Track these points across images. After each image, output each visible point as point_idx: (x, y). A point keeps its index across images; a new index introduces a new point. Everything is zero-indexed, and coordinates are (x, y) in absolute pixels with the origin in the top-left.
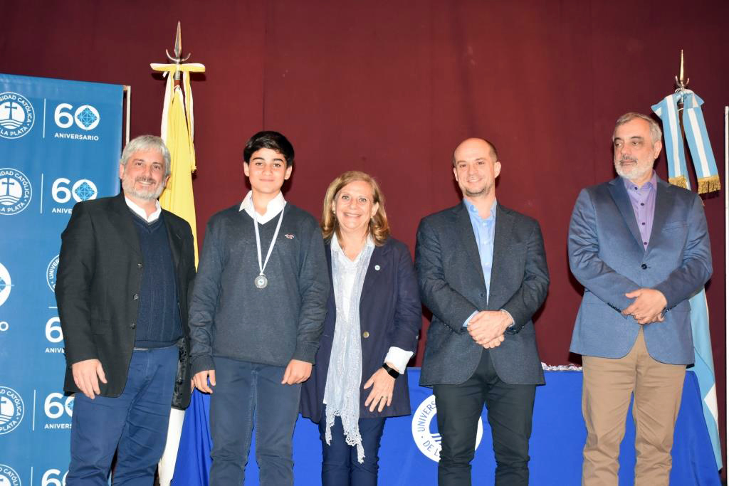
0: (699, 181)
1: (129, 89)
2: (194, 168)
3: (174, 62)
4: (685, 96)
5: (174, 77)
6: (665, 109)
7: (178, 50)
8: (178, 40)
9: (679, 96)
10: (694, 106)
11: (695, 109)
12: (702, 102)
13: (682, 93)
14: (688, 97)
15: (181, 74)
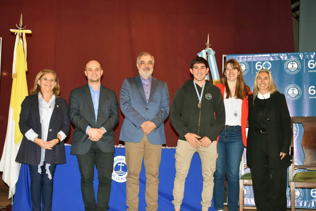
0: (213, 81)
1: (1, 39)
2: (27, 70)
3: (19, 29)
4: (209, 50)
5: (19, 35)
6: (202, 54)
7: (21, 24)
8: (21, 21)
9: (207, 51)
11: (213, 55)
12: (215, 53)
13: (208, 49)
14: (210, 51)
15: (22, 33)
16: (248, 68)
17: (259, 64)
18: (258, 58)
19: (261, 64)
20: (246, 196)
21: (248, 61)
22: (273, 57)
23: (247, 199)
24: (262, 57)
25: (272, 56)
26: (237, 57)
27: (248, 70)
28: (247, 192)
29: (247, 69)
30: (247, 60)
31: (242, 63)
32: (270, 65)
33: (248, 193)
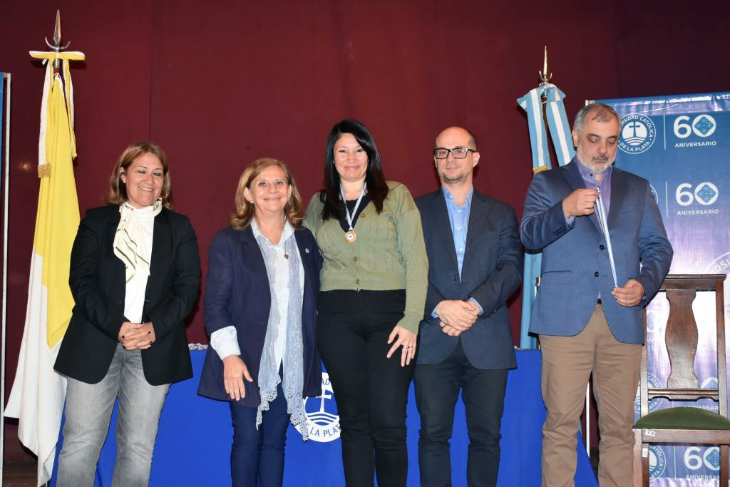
1: (9, 76)
2: (75, 155)
3: (54, 50)
4: (548, 90)
5: (54, 64)
6: (530, 102)
7: (57, 38)
8: (57, 29)
9: (542, 90)
10: (557, 100)
11: (558, 102)
12: (564, 96)
13: (545, 87)
14: (551, 91)
15: (61, 61)
16: (654, 134)
17: (682, 122)
18: (681, 106)
19: (690, 123)
20: (654, 471)
21: (654, 114)
22: (721, 103)
23: (658, 481)
24: (692, 102)
25: (717, 100)
26: (625, 104)
27: (652, 138)
28: (658, 460)
29: (651, 136)
30: (651, 112)
31: (639, 120)
32: (712, 125)
33: (661, 465)
